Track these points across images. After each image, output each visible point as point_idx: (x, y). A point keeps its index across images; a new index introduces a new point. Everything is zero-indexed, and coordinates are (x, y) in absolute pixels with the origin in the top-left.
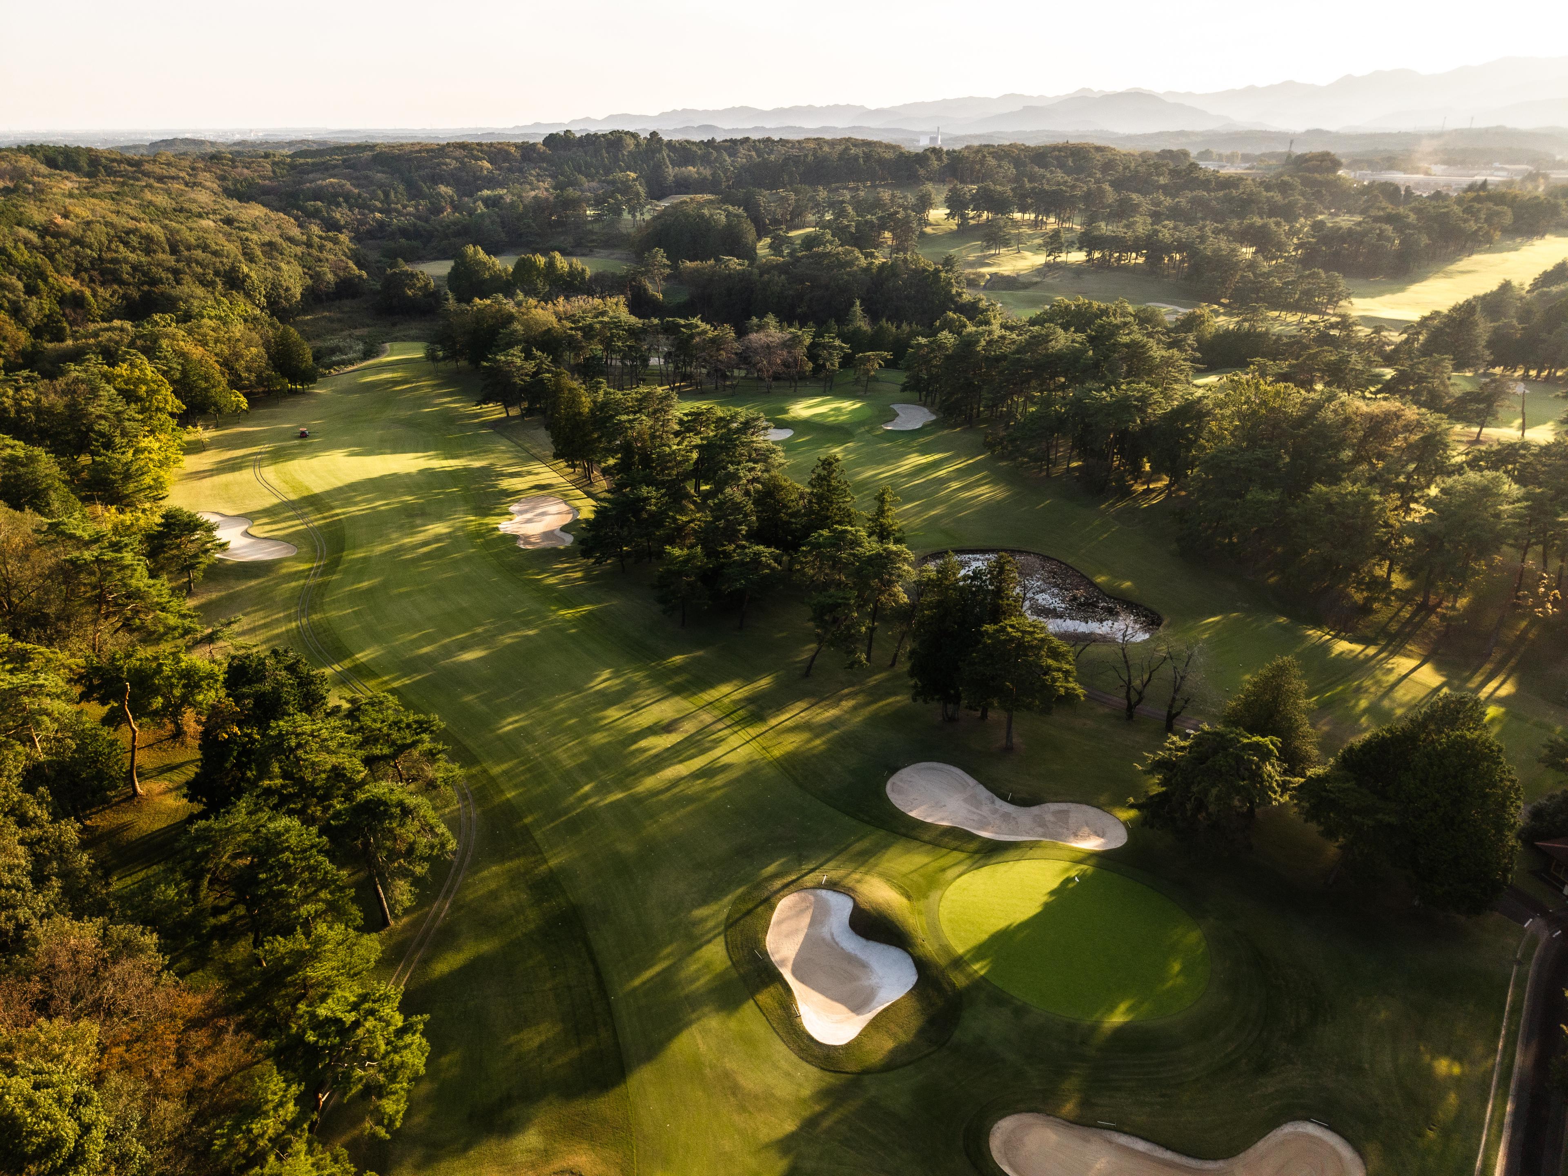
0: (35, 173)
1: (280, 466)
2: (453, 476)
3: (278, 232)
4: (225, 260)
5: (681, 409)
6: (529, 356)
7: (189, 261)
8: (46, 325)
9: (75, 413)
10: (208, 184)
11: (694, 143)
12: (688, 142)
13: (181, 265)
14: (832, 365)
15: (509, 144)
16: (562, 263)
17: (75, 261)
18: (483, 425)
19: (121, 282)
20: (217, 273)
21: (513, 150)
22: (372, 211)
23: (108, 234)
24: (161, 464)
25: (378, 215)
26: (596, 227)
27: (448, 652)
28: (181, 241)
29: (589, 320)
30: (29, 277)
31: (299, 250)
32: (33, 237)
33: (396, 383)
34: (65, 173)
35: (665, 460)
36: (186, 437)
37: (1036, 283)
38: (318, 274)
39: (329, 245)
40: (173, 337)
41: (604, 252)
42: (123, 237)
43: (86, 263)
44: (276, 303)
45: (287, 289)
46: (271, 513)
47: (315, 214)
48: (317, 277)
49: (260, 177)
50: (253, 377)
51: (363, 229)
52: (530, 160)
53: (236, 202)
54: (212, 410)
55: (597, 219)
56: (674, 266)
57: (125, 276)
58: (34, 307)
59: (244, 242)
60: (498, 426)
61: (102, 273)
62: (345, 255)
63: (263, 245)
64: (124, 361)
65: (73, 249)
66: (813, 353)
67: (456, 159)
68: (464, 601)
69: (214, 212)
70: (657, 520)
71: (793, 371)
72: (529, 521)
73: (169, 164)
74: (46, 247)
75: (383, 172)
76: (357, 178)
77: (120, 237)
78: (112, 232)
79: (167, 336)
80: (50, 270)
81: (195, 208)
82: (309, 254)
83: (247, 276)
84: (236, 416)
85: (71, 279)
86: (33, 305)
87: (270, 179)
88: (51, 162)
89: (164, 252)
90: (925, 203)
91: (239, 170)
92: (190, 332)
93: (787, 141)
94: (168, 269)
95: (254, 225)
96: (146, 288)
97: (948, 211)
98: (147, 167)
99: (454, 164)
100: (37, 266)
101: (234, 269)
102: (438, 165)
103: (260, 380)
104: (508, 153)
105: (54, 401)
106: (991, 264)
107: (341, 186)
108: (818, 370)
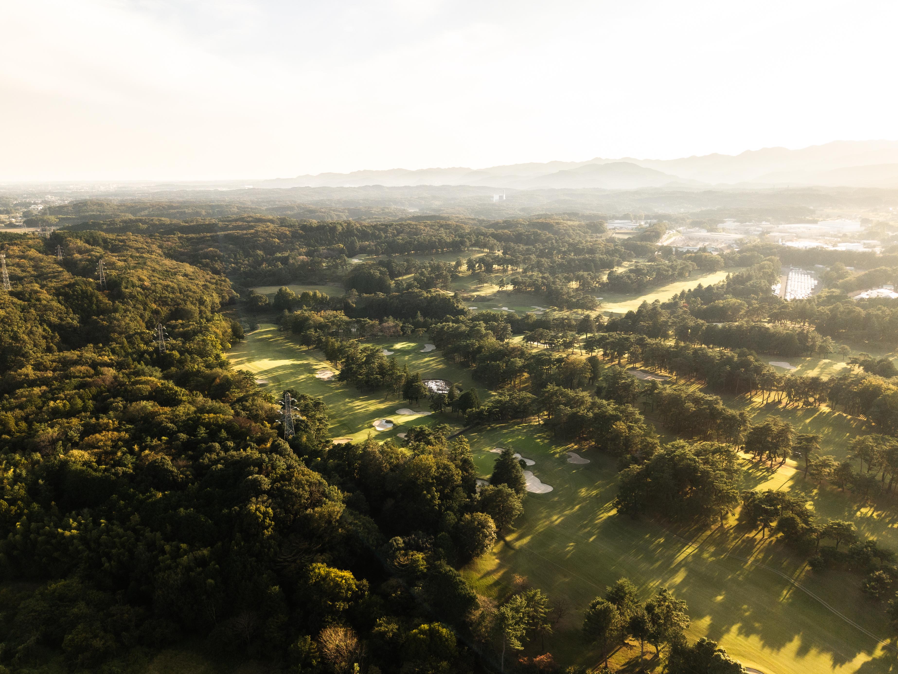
1: (252, 363)
2: (300, 365)
3: (203, 278)
4: (198, 295)
5: (361, 347)
6: (316, 332)
8: (150, 320)
10: (157, 251)
11: (367, 227)
14: (409, 332)
16: (318, 293)
17: (154, 298)
18: (303, 351)
19: (168, 305)
20: (196, 300)
22: (230, 264)
25: (233, 265)
26: (328, 272)
29: (332, 319)
30: (143, 305)
31: (214, 287)
33: (269, 338)
35: (357, 359)
39: (223, 283)
41: (332, 284)
47: (209, 266)
53: (176, 262)
55: (328, 268)
56: (360, 296)
59: (197, 285)
60: (307, 352)
62: (230, 287)
63: (203, 285)
65: (153, 294)
66: (402, 328)
67: (263, 238)
70: (355, 372)
71: (396, 334)
72: (323, 375)
74: (145, 294)
76: (220, 247)
78: (162, 287)
80: (148, 302)
82: (218, 288)
83: (206, 300)
84: (230, 349)
90: (459, 263)
91: (166, 242)
96: (176, 307)
97: (467, 266)
99: (263, 240)
100: (145, 301)
101: (202, 298)
102: (256, 241)
104: (285, 234)
106: (478, 291)
107: (216, 252)
108: (404, 334)
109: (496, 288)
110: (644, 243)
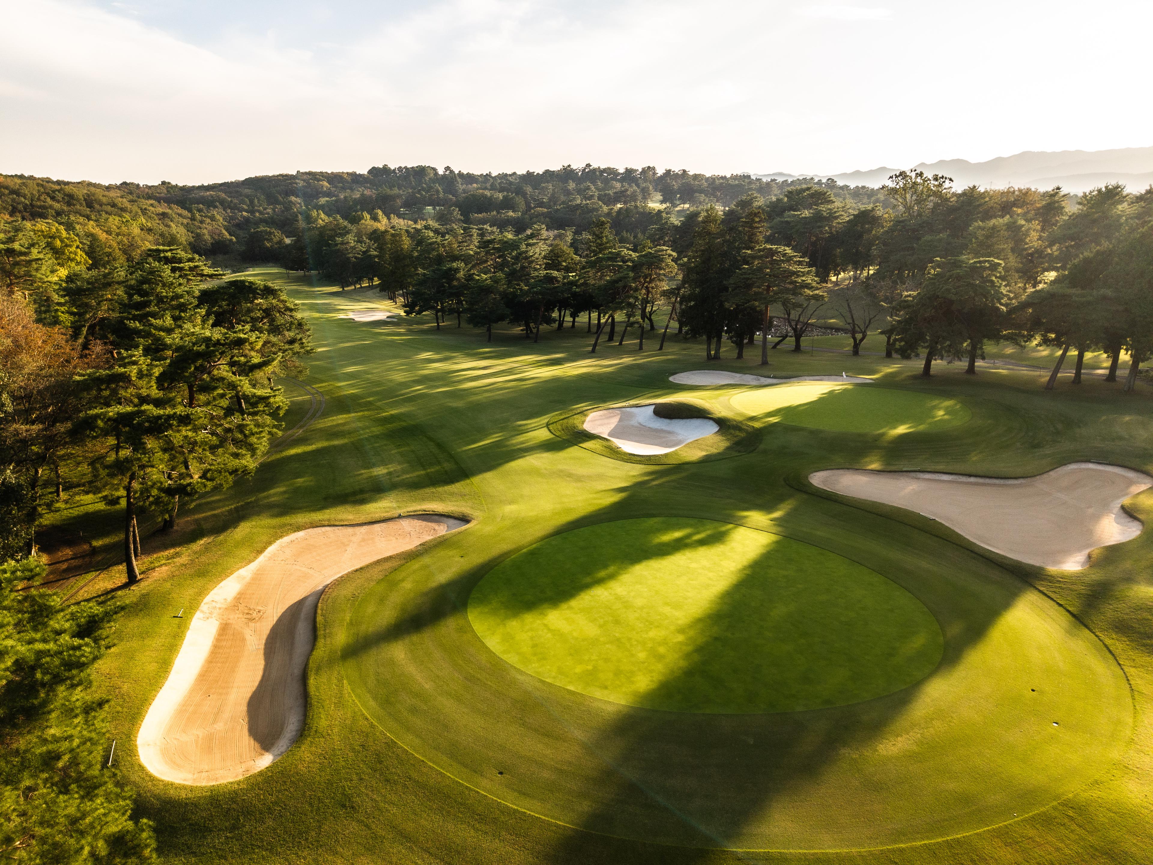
7: (101, 212)
13: (94, 214)
15: (343, 173)
17: (12, 205)
18: (324, 294)
21: (345, 177)
22: (241, 211)
23: (39, 191)
25: (245, 214)
28: (95, 200)
38: (199, 235)
39: (208, 221)
42: (51, 194)
43: (20, 207)
51: (233, 222)
52: (358, 183)
57: (49, 215)
60: (335, 294)
61: (32, 213)
65: (11, 196)
67: (303, 180)
76: (230, 192)
77: (48, 194)
78: (42, 190)
82: (193, 224)
85: (8, 217)
89: (81, 205)
90: (645, 193)
94: (84, 215)
97: (662, 198)
99: (302, 183)
104: (341, 178)
107: (218, 196)
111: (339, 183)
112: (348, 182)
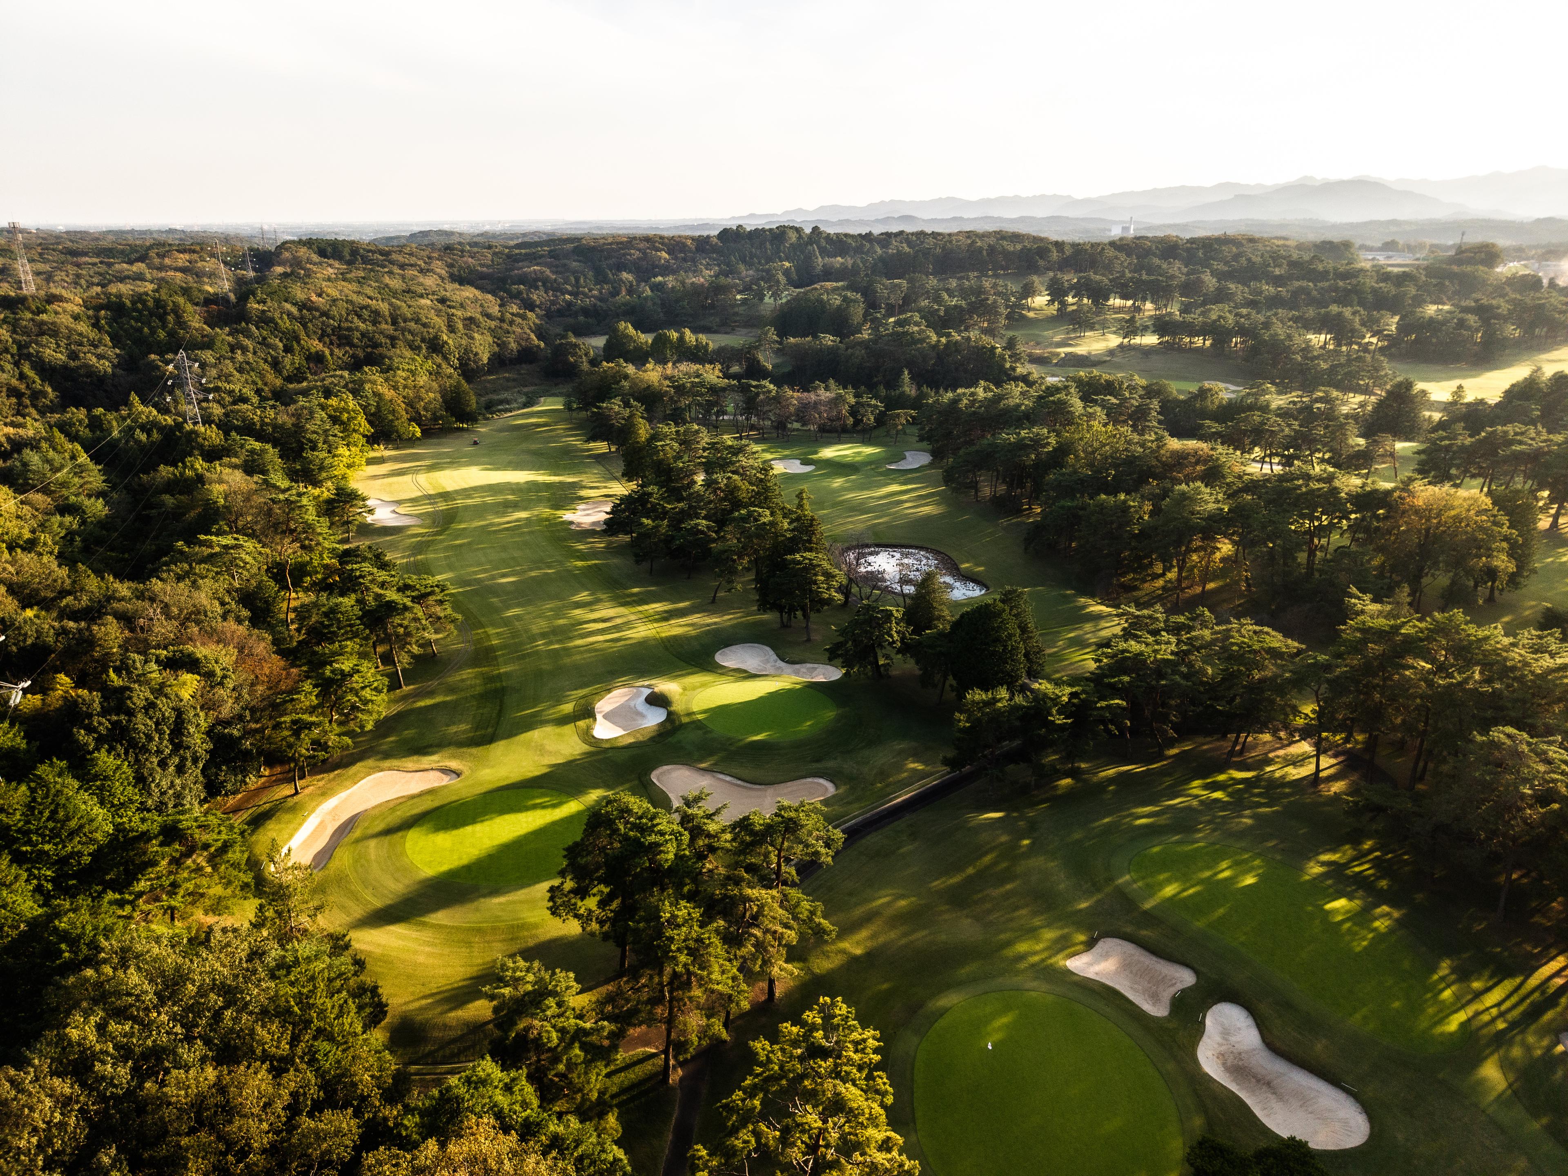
0: (309, 261)
1: (430, 474)
2: (548, 486)
3: (479, 310)
4: (431, 330)
6: (627, 404)
7: (403, 330)
8: (295, 375)
9: (299, 429)
10: (438, 270)
11: (852, 236)
12: (846, 235)
13: (397, 333)
14: (869, 419)
15: (687, 238)
16: (690, 337)
17: (321, 329)
18: (589, 457)
19: (352, 345)
20: (423, 340)
21: (689, 242)
22: (563, 294)
23: (348, 309)
24: (349, 466)
25: (567, 297)
26: (741, 310)
27: (493, 578)
28: (401, 315)
29: (684, 381)
30: (288, 339)
31: (493, 324)
32: (294, 310)
33: (538, 425)
34: (331, 261)
36: (372, 454)
37: (1105, 362)
38: (504, 342)
39: (518, 320)
40: (374, 383)
41: (744, 331)
42: (358, 311)
43: (329, 330)
44: (467, 364)
45: (476, 354)
46: (414, 501)
47: (517, 295)
48: (502, 345)
49: (482, 265)
50: (429, 415)
51: (553, 308)
52: (703, 252)
53: (457, 286)
54: (394, 436)
55: (744, 302)
56: (781, 342)
57: (356, 341)
58: (289, 362)
59: (450, 317)
60: (600, 459)
61: (339, 338)
62: (530, 329)
63: (465, 319)
64: (336, 396)
65: (321, 319)
66: (854, 409)
67: (639, 250)
68: (516, 554)
69: (433, 293)
71: (837, 424)
72: (588, 515)
73: (411, 254)
74: (302, 317)
75: (579, 261)
76: (557, 266)
77: (355, 311)
78: (351, 308)
79: (370, 381)
80: (302, 335)
81: (420, 290)
82: (501, 328)
83: (446, 342)
84: (412, 441)
85: (317, 342)
86: (287, 360)
87: (488, 266)
88: (322, 253)
89: (387, 323)
90: (1028, 291)
91: (465, 259)
92: (387, 380)
93: (939, 234)
94: (387, 337)
95: (461, 304)
96: (369, 350)
97: (1049, 298)
98: (394, 256)
99: (637, 254)
100: (294, 332)
101: (436, 337)
102: (624, 255)
103: (435, 418)
104: (684, 245)
105: (284, 419)
106: (1070, 345)
107: (542, 273)
108: (857, 422)
109: (1114, 341)
110: (1469, 269)
111: (681, 252)
112: (691, 251)
